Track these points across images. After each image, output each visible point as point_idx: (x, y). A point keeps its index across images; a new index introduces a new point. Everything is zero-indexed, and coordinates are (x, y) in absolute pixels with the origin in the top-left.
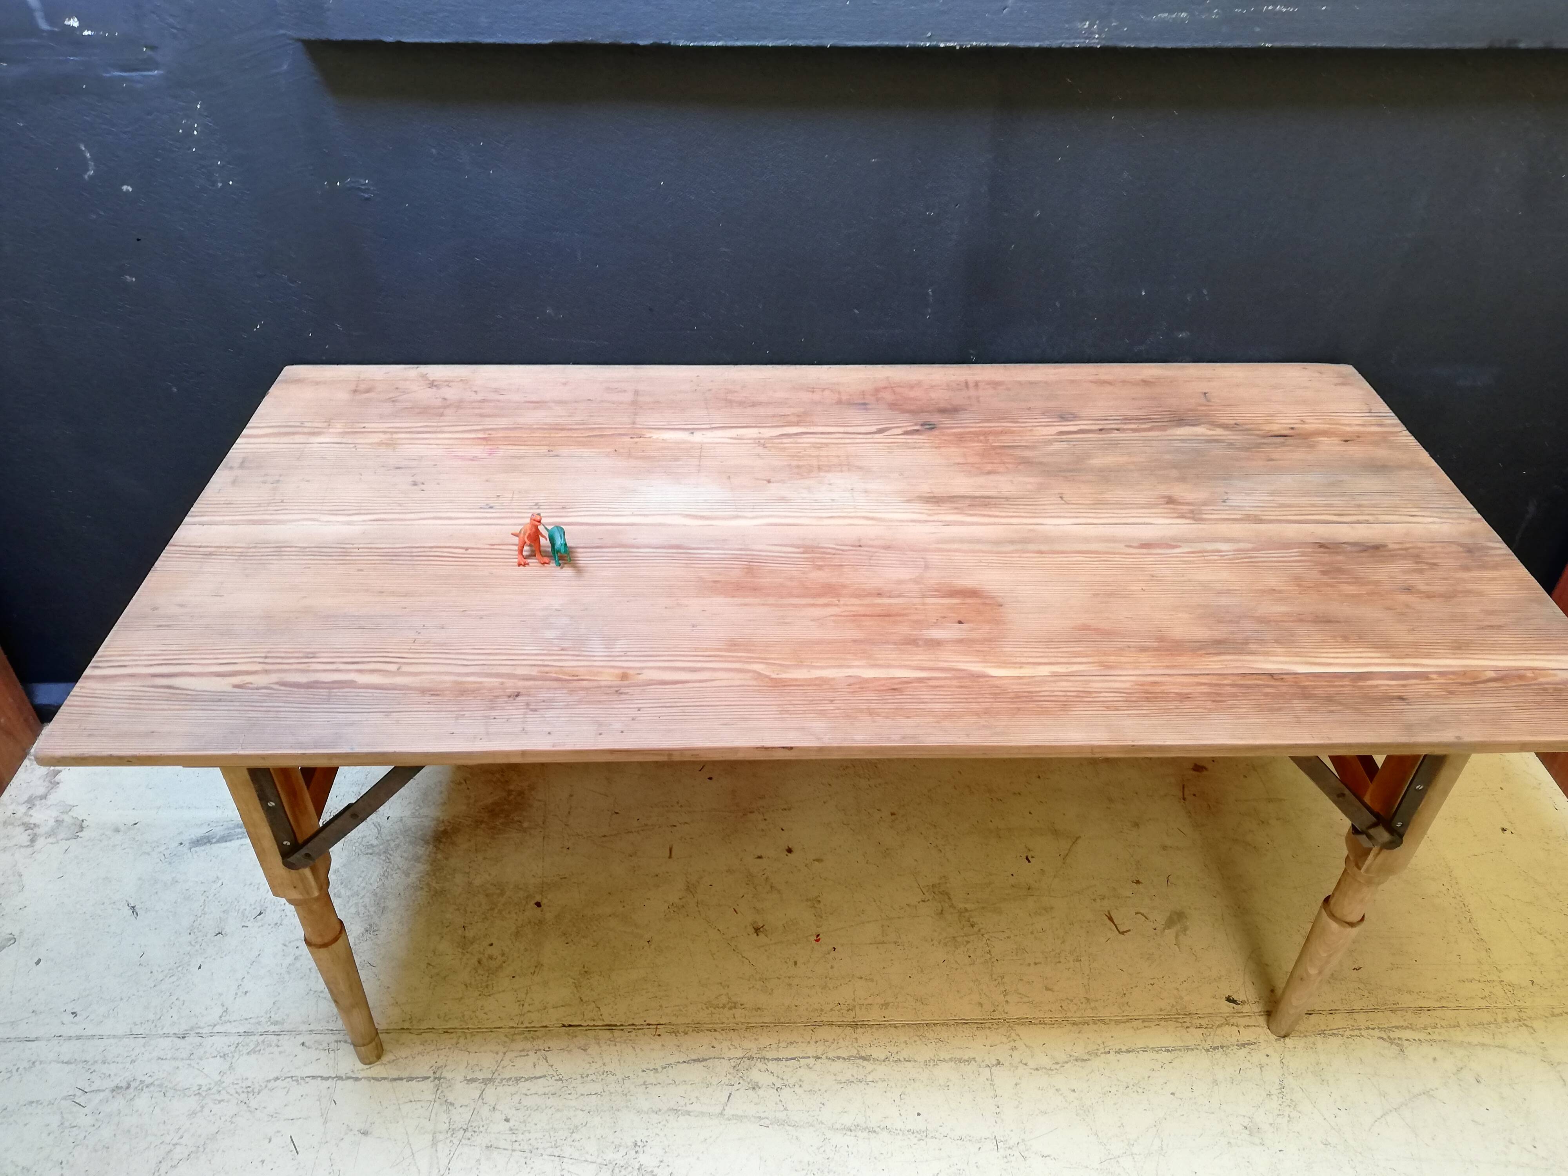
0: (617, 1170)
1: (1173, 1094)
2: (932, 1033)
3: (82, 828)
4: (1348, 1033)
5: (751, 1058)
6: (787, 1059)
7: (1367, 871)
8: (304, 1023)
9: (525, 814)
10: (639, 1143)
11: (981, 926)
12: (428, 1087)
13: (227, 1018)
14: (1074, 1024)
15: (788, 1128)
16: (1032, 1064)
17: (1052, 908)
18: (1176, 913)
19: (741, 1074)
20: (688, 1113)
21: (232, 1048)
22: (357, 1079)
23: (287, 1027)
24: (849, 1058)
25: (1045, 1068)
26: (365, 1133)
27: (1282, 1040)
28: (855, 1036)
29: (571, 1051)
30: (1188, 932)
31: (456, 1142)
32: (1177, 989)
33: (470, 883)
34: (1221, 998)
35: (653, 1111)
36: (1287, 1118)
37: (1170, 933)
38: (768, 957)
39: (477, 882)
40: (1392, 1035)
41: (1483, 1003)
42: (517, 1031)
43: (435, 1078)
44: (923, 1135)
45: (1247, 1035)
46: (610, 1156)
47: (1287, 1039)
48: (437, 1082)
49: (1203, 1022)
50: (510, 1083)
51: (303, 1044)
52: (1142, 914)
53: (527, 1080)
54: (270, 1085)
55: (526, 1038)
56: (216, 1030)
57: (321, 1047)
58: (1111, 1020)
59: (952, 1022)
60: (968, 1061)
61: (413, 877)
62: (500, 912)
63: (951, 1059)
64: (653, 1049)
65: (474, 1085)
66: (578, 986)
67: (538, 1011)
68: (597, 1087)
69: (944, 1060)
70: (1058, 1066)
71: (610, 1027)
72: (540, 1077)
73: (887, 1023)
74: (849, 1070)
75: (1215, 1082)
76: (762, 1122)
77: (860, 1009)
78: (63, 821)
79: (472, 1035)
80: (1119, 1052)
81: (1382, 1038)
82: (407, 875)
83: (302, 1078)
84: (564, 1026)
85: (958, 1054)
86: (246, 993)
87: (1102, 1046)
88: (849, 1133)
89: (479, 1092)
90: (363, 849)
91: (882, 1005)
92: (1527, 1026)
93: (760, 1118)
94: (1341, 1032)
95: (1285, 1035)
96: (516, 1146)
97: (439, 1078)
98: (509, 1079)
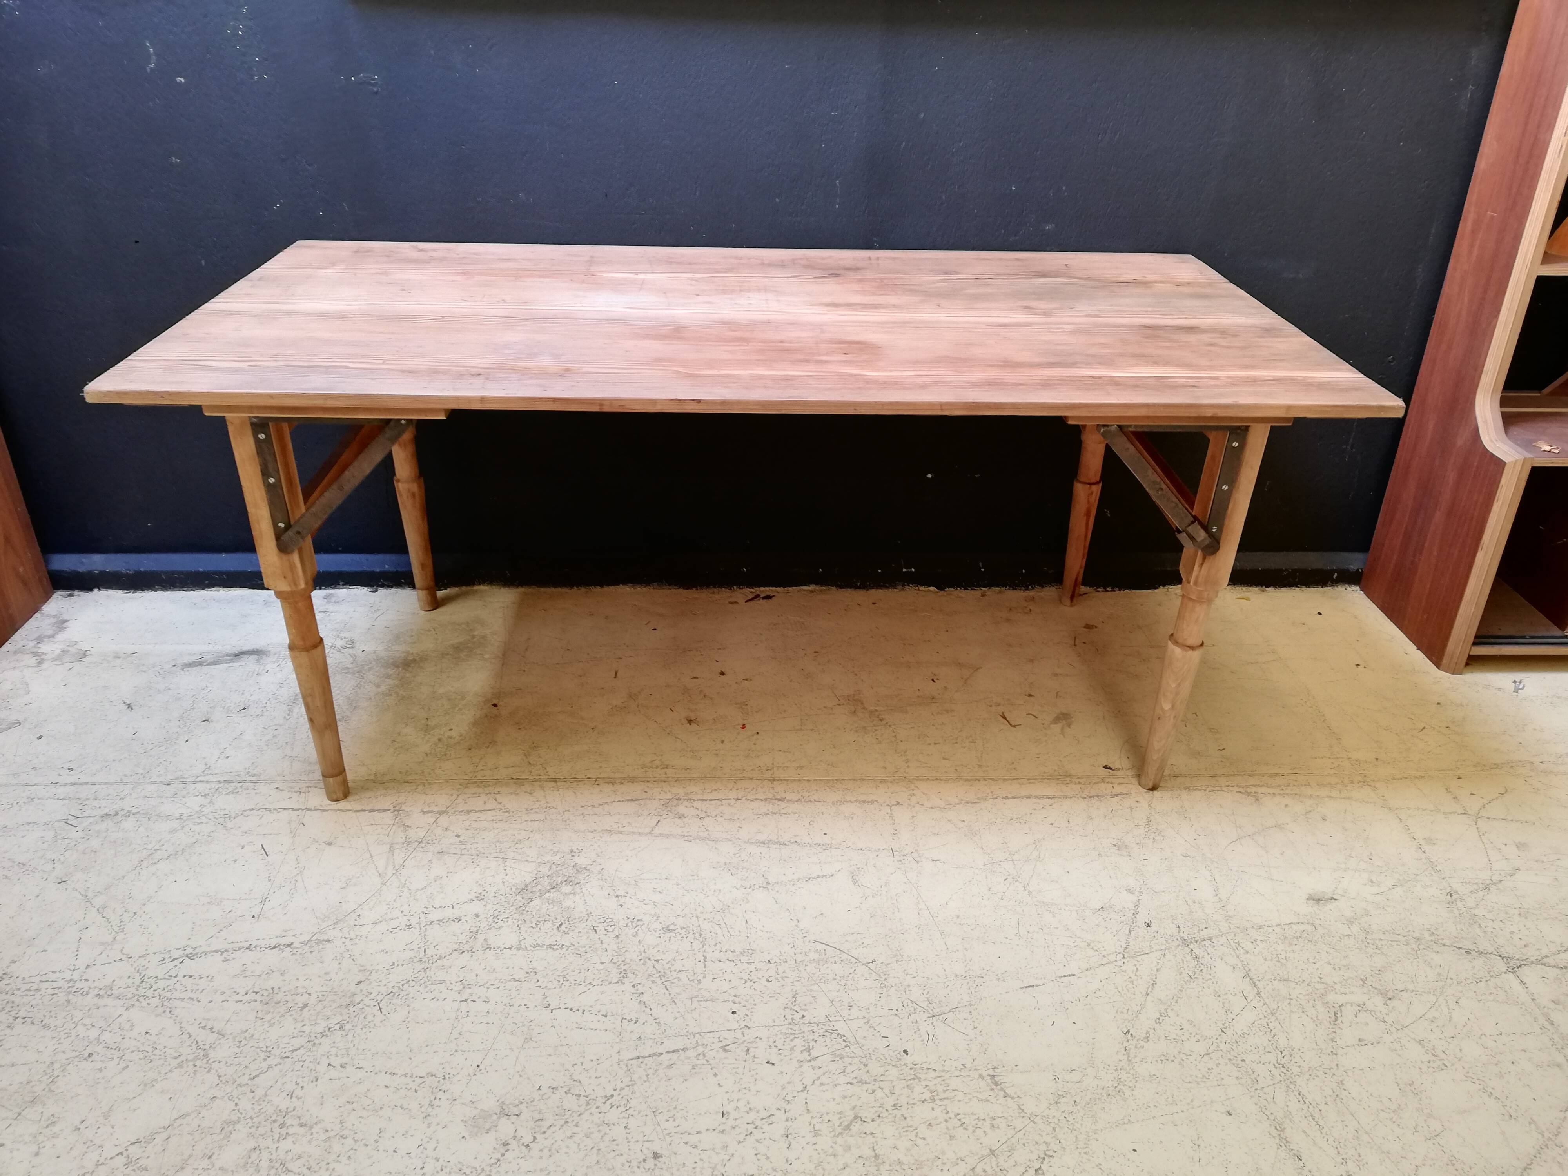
0: (554, 867)
1: (1052, 824)
2: (840, 784)
3: (85, 656)
4: (1210, 788)
5: (679, 799)
6: (711, 800)
7: (1196, 583)
8: (279, 775)
9: (486, 649)
10: (576, 851)
12: (388, 816)
13: (209, 772)
14: (967, 780)
15: (708, 842)
17: (953, 710)
18: (1063, 714)
19: (669, 809)
20: (621, 833)
21: (213, 791)
22: (324, 810)
23: (262, 778)
24: (766, 800)
25: (940, 808)
26: (330, 844)
27: (1151, 792)
28: (773, 786)
29: (518, 794)
30: (1072, 726)
31: (411, 849)
32: (1060, 761)
33: (434, 692)
34: (1099, 766)
35: (589, 831)
36: (1152, 840)
37: (1057, 728)
38: (699, 738)
39: (441, 691)
40: (1249, 790)
41: (1332, 772)
42: (470, 782)
43: (395, 810)
44: (827, 847)
45: (1118, 789)
46: (548, 858)
47: (1155, 792)
48: (396, 813)
49: (1081, 781)
50: (462, 813)
51: (277, 788)
52: (1032, 715)
54: (245, 813)
55: (478, 786)
56: (198, 779)
57: (293, 791)
58: (999, 779)
59: (859, 778)
60: (872, 802)
61: (383, 688)
62: (460, 709)
63: (856, 801)
64: (591, 793)
66: (527, 754)
67: (490, 770)
68: (541, 816)
69: (850, 801)
71: (555, 780)
74: (764, 807)
75: (1090, 817)
76: (686, 838)
77: (778, 769)
78: (68, 651)
79: (430, 784)
80: (1006, 798)
82: (378, 686)
83: (275, 809)
85: (863, 798)
86: (228, 757)
87: (991, 794)
88: (762, 845)
91: (798, 767)
92: (1370, 786)
93: (684, 836)
94: (1204, 788)
95: (1154, 788)
96: (465, 852)
97: (399, 811)
98: (462, 811)
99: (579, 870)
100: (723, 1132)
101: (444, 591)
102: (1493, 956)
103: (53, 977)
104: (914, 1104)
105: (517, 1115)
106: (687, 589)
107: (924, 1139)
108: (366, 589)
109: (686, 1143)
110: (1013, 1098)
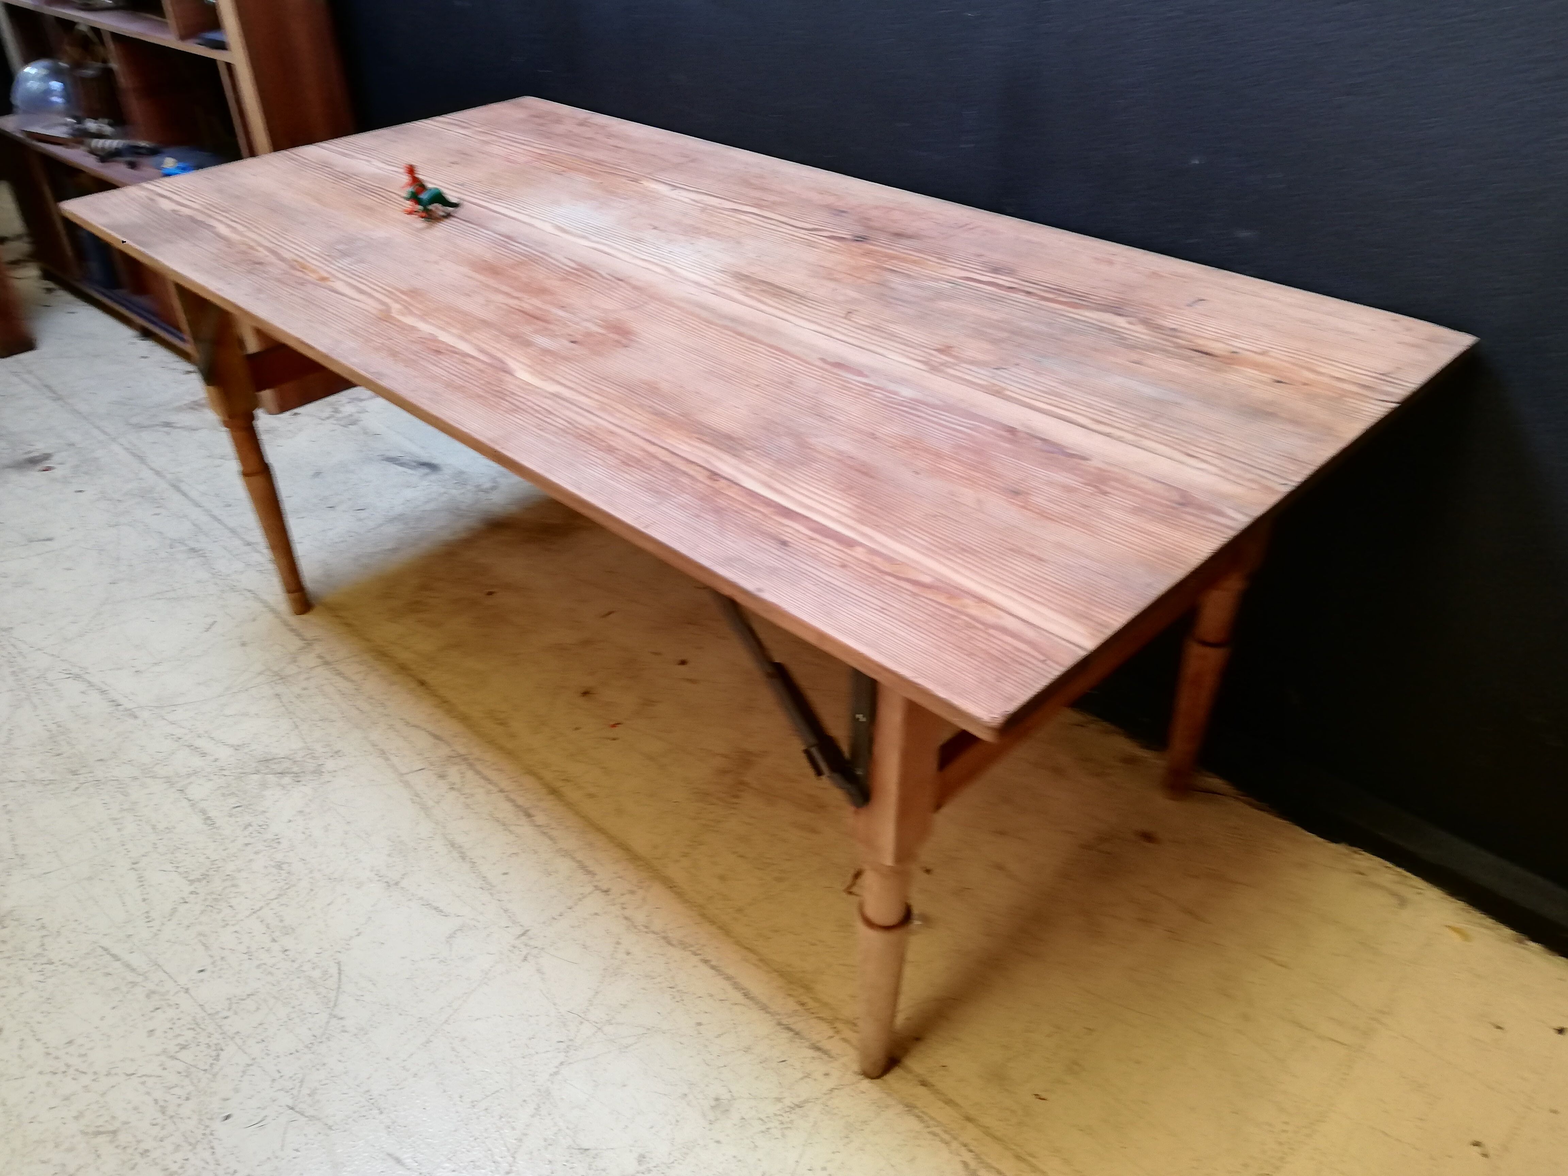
0: (310, 756)
1: (699, 1024)
2: (595, 835)
4: (937, 1130)
5: (465, 760)
6: (484, 777)
10: (340, 754)
12: (299, 644)
14: (703, 915)
15: (423, 813)
16: (627, 913)
17: (819, 833)
19: (446, 763)
20: (387, 760)
24: (518, 807)
26: (243, 645)
27: (862, 1075)
28: (544, 798)
29: (384, 679)
31: (270, 680)
33: (475, 559)
35: (372, 743)
38: (566, 713)
39: (480, 561)
42: (377, 649)
43: (308, 643)
44: (488, 887)
47: (867, 1080)
48: (306, 645)
50: (334, 672)
53: (343, 677)
54: (244, 592)
55: (375, 656)
58: (735, 937)
59: (619, 841)
60: (589, 873)
61: (453, 537)
62: (466, 584)
63: (579, 862)
66: (442, 649)
67: (402, 647)
68: (367, 708)
69: (574, 858)
70: (644, 929)
71: (422, 683)
72: (351, 681)
73: (575, 807)
74: (506, 813)
75: (747, 1049)
76: (414, 798)
77: (573, 785)
78: (353, 416)
80: (706, 962)
81: (966, 1165)
82: (453, 534)
84: (401, 664)
85: (589, 863)
88: (450, 846)
90: (453, 508)
91: (591, 794)
93: (417, 794)
96: (288, 705)
97: (310, 645)
98: (336, 670)
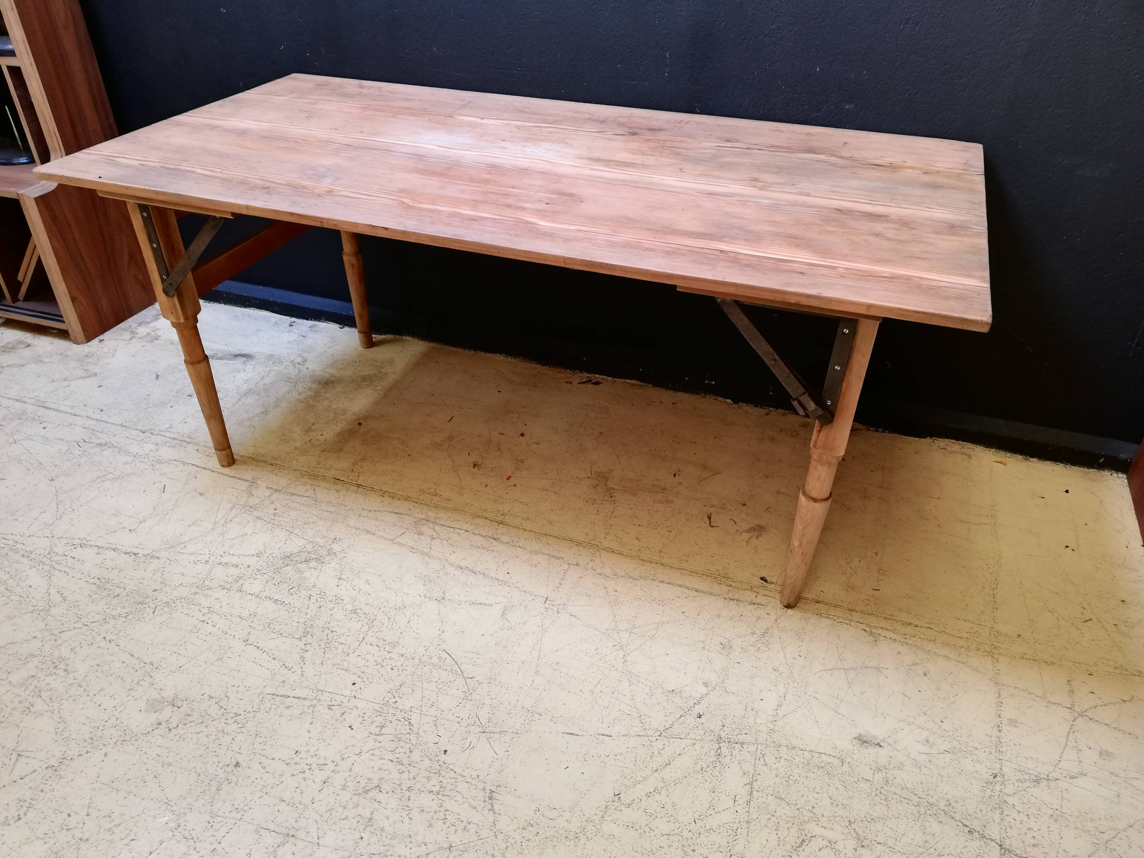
0: (317, 546)
1: (683, 613)
2: (545, 539)
3: (157, 339)
4: (841, 620)
5: (428, 521)
6: (449, 527)
8: (204, 441)
9: (381, 383)
10: (338, 539)
11: (617, 498)
12: (246, 484)
13: (170, 430)
14: (642, 560)
15: (425, 556)
16: (599, 571)
17: (672, 502)
18: (759, 526)
19: (416, 526)
20: (374, 534)
21: (163, 443)
22: (213, 471)
23: (195, 441)
24: (485, 537)
25: (606, 576)
26: (201, 494)
27: (786, 609)
28: (498, 527)
29: (330, 490)
30: (760, 538)
31: (243, 511)
32: (729, 564)
33: (330, 406)
34: (757, 576)
35: (355, 528)
36: (756, 648)
37: (746, 536)
38: (473, 479)
39: (335, 406)
40: (874, 631)
41: (965, 635)
42: (308, 474)
43: (252, 482)
44: (503, 583)
45: (760, 599)
46: (318, 539)
47: (789, 610)
48: (252, 484)
49: (734, 584)
50: (289, 495)
51: (197, 450)
52: (734, 521)
53: (298, 495)
54: (170, 462)
55: (310, 478)
56: (161, 433)
57: (205, 454)
58: (668, 565)
59: (562, 537)
60: (559, 558)
61: (302, 397)
62: (337, 422)
63: (548, 554)
64: (375, 501)
65: (270, 490)
66: (355, 464)
67: (325, 469)
68: (333, 509)
69: (544, 554)
70: (614, 577)
71: (359, 486)
72: (306, 497)
73: (521, 527)
74: (481, 542)
75: (719, 616)
76: (413, 550)
77: (510, 516)
78: (150, 334)
79: (284, 469)
80: (663, 582)
81: (865, 630)
82: (300, 394)
83: (187, 464)
84: (335, 478)
85: (554, 553)
86: (186, 422)
87: (653, 576)
88: (459, 569)
89: (270, 494)
90: (285, 378)
91: (525, 518)
92: (993, 657)
93: (413, 548)
94: (835, 618)
95: (788, 606)
96: (272, 521)
97: (254, 483)
98: (289, 493)
99: (331, 553)
100: (287, 764)
101: (384, 336)
102: (993, 844)
103: (9, 537)
104: (423, 791)
105: (179, 707)
106: (543, 366)
107: (411, 819)
108: (338, 325)
109: (260, 763)
110: (494, 813)
